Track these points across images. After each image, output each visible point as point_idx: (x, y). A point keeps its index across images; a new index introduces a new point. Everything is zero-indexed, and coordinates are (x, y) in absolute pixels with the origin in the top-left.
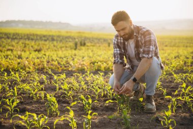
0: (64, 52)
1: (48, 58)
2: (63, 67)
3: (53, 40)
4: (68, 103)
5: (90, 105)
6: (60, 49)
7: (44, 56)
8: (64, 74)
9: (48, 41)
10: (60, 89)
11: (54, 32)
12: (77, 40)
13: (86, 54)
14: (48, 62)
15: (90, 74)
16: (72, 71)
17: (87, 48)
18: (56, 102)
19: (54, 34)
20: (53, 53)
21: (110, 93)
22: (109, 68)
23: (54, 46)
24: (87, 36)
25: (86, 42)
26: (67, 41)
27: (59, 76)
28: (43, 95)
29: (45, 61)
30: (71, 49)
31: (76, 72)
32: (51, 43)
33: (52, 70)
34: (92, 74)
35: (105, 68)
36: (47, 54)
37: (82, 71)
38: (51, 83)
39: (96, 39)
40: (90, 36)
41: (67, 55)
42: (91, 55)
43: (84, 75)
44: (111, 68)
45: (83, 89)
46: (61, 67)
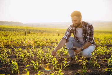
0: (20, 37)
1: (12, 39)
2: (20, 44)
3: (13, 30)
4: (24, 65)
5: (37, 66)
6: (17, 35)
7: (9, 39)
8: (21, 48)
9: (11, 31)
10: (19, 57)
11: (14, 27)
12: (26, 31)
13: (31, 38)
14: (11, 42)
15: (35, 48)
16: (24, 46)
17: (31, 34)
18: (17, 65)
19: (14, 28)
20: (14, 37)
21: (47, 59)
22: (44, 45)
23: (14, 34)
24: (31, 29)
25: (30, 31)
26: (21, 31)
27: (18, 49)
28: (9, 61)
29: (10, 41)
30: (23, 35)
31: (27, 47)
32: (12, 32)
33: (13, 46)
34: (36, 48)
35: (42, 44)
36: (11, 38)
37: (30, 46)
38: (13, 53)
39: (36, 30)
40: (32, 29)
41: (21, 38)
42: (34, 38)
43: (31, 49)
44: (45, 45)
45: (31, 56)
46: (18, 44)
